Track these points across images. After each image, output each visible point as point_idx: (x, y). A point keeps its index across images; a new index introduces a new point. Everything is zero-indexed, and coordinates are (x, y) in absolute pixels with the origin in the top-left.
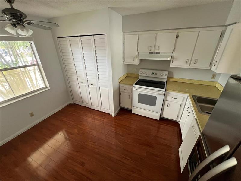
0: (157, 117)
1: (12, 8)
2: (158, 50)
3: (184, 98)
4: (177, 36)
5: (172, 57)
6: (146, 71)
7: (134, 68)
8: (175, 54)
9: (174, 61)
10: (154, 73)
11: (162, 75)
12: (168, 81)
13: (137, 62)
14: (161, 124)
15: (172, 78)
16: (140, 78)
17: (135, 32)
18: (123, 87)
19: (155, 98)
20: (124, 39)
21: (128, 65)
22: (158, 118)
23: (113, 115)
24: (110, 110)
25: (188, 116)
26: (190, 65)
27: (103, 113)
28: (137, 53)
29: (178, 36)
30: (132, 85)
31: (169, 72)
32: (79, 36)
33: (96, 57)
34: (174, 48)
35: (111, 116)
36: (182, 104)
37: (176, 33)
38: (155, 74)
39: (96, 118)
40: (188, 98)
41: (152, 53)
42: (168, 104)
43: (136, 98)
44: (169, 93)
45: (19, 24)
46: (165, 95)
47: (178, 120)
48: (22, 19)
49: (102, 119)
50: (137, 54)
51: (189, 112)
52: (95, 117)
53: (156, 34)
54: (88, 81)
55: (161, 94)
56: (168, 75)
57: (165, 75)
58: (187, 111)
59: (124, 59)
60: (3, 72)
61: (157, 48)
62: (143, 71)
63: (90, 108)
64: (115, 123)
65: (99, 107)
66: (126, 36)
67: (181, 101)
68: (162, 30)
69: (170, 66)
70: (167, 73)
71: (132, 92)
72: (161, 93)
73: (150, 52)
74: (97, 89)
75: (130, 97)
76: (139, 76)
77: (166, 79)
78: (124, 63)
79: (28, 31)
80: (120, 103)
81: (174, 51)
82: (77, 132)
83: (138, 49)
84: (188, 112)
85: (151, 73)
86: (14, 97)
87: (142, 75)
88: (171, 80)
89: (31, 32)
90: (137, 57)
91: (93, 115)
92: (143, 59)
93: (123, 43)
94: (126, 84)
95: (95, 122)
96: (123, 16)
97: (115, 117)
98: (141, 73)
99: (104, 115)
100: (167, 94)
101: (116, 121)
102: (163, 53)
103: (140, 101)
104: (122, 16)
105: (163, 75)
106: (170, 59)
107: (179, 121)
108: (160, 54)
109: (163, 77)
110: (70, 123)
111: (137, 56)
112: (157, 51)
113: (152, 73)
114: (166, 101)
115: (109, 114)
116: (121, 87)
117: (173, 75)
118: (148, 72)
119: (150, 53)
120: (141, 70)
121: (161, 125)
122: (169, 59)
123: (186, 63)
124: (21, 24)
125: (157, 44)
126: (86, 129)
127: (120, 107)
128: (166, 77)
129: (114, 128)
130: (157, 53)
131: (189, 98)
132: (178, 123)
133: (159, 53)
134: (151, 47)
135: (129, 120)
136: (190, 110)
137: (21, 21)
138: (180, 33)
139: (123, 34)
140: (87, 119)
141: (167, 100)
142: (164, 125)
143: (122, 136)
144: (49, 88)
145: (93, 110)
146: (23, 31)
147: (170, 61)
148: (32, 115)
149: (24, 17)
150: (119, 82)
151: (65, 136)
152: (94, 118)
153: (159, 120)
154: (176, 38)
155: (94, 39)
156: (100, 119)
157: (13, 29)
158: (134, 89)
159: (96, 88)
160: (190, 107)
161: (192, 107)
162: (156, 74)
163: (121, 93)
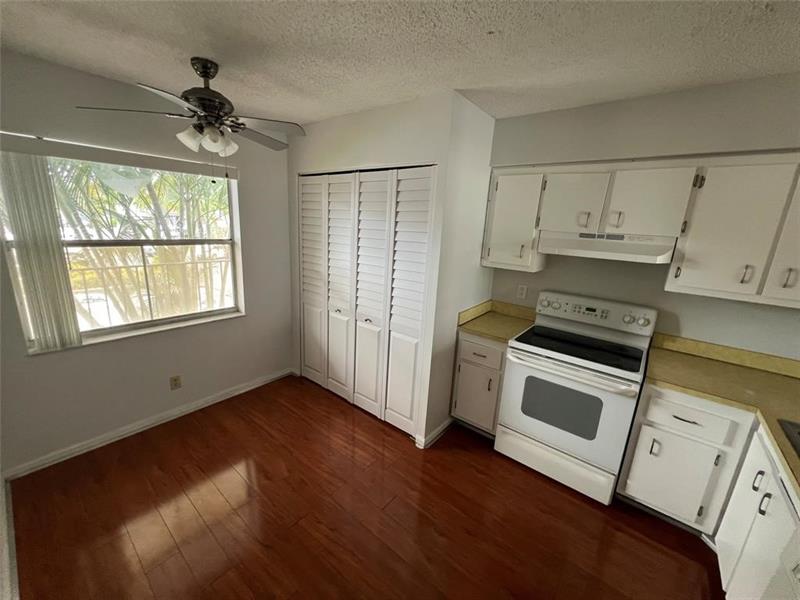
0: (600, 489)
1: (207, 87)
2: (617, 227)
3: (735, 426)
4: (699, 181)
5: (677, 256)
6: (563, 299)
7: (520, 286)
8: (687, 245)
9: (684, 270)
10: (594, 310)
11: (629, 322)
12: (654, 347)
13: (532, 263)
14: (619, 529)
15: (674, 337)
16: (540, 322)
17: (534, 166)
18: (470, 342)
19: (594, 406)
20: (493, 185)
21: (498, 274)
22: (605, 498)
23: (421, 441)
24: (411, 418)
25: (762, 512)
26: (759, 292)
27: (387, 429)
28: (535, 233)
29: (703, 179)
30: (506, 341)
31: (661, 315)
32: (357, 171)
33: (396, 232)
34: (685, 223)
35: (414, 443)
36: (725, 453)
37: (695, 169)
38: (598, 313)
39: (361, 438)
40: (754, 429)
41: (593, 236)
42: (654, 440)
43: (514, 392)
44: (660, 395)
45: (210, 124)
46: (642, 402)
47: (706, 528)
48: (221, 114)
49: (380, 449)
50: (534, 236)
51: (768, 495)
52: (356, 435)
53: (613, 174)
54: (357, 305)
55: (623, 394)
56: (657, 324)
57: (641, 322)
58: (755, 489)
59: (485, 250)
60: (145, 247)
61: (613, 219)
62: (552, 297)
63: (346, 401)
64: (424, 472)
65: (376, 401)
66: (501, 180)
67: (722, 442)
68: (633, 160)
69: (666, 289)
70: (652, 315)
71: (501, 369)
72: (624, 387)
73: (585, 231)
74: (382, 336)
75: (494, 385)
76: (536, 314)
77: (648, 340)
78: (485, 263)
79: (227, 144)
80: (452, 404)
81: (683, 231)
82: (286, 474)
83: (538, 219)
84: (759, 495)
85: (583, 310)
86: (150, 319)
87: (549, 311)
88: (669, 345)
89: (233, 149)
90: (532, 248)
91: (351, 427)
92: (557, 253)
93: (488, 201)
94: (481, 335)
95: (353, 452)
96: (497, 120)
97: (425, 449)
98: (546, 303)
99: (389, 436)
100: (649, 398)
101: (429, 465)
102: (640, 237)
103: (529, 408)
104: (494, 121)
105: (634, 320)
106: (669, 262)
107: (712, 537)
108: (625, 241)
109: (633, 328)
110: (272, 436)
111: (535, 244)
112: (609, 230)
113: (588, 309)
114: (644, 428)
115: (408, 436)
116: (463, 345)
117: (677, 327)
118: (570, 305)
119: (582, 235)
120: (543, 296)
121: (619, 534)
122: (661, 260)
123: (742, 282)
124: (217, 125)
125: (615, 206)
126: (317, 470)
127: (452, 417)
128: (648, 331)
129: (415, 494)
130: (610, 237)
131: (763, 430)
132: (704, 545)
133: (621, 237)
134: (589, 214)
135: (480, 476)
136: (768, 484)
137: (219, 118)
138: (710, 169)
139: (492, 172)
140: (328, 437)
141: (651, 424)
142: (632, 536)
143: (442, 535)
144: (243, 313)
145: (356, 410)
146: (215, 141)
147: (665, 267)
148: (175, 383)
149: (226, 110)
150: (459, 326)
151: (250, 481)
152: (354, 438)
153: (609, 506)
154: (694, 185)
155: (399, 181)
156: (372, 445)
157: (195, 138)
158: (510, 356)
159: (379, 332)
160: (768, 469)
161: (784, 474)
162: (605, 315)
163: (463, 365)
